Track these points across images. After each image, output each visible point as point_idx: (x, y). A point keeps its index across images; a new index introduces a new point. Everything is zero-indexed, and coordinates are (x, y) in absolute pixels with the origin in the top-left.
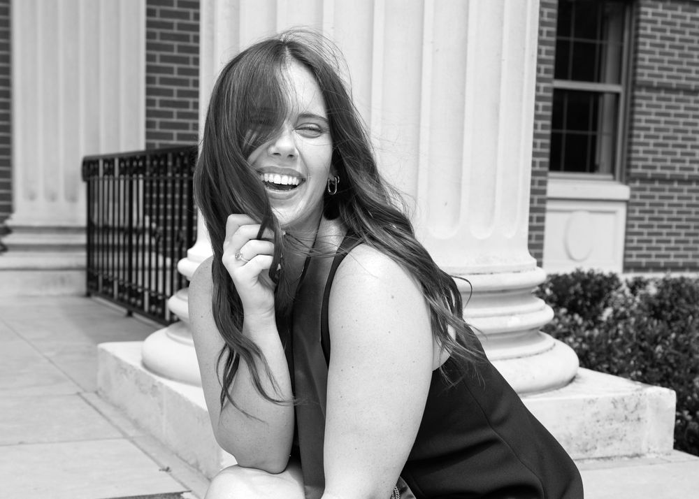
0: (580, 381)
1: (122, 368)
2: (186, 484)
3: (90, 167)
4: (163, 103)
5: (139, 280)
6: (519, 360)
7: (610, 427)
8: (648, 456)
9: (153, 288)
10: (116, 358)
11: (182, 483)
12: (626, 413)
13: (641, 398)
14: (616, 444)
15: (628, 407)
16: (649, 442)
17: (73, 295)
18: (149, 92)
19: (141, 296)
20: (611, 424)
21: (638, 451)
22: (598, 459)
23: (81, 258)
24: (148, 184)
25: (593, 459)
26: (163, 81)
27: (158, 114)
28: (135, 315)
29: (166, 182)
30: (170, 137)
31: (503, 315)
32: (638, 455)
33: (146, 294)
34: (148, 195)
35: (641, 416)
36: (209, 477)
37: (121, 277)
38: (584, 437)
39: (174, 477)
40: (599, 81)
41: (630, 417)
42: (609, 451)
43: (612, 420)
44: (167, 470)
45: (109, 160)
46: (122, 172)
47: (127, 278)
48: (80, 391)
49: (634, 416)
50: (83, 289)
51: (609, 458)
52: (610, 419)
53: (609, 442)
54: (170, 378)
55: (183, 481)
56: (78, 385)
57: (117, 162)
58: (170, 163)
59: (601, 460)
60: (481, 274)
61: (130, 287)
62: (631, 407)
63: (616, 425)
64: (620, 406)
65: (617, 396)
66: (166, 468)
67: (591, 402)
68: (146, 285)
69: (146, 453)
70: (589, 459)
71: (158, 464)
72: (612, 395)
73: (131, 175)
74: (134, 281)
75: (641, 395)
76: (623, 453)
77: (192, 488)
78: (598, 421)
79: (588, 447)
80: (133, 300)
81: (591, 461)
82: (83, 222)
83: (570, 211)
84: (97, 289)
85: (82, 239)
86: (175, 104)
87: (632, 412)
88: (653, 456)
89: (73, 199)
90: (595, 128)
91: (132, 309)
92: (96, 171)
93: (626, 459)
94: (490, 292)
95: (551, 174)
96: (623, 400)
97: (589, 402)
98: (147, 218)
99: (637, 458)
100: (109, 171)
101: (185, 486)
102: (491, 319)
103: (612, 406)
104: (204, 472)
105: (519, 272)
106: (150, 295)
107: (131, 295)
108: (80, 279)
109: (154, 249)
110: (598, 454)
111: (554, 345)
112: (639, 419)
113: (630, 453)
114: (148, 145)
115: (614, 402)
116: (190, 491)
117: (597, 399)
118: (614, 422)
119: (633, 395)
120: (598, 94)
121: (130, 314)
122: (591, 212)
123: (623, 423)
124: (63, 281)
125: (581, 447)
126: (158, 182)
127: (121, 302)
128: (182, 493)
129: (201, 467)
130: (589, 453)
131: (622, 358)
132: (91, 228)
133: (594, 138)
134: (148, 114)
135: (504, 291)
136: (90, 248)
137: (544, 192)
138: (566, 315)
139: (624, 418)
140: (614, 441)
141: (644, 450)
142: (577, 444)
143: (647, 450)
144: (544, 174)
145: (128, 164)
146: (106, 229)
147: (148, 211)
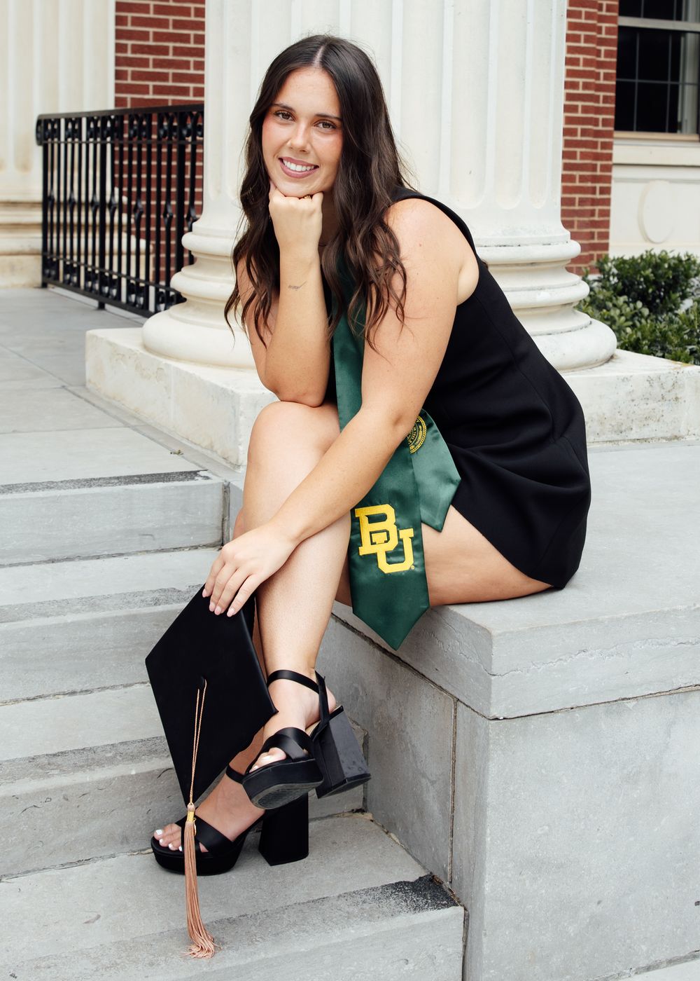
0: (618, 361)
1: (118, 354)
2: (201, 464)
3: (47, 129)
4: (136, 49)
5: (114, 266)
6: (550, 336)
7: (645, 406)
8: (688, 438)
9: (133, 274)
10: (110, 344)
11: (196, 464)
12: (663, 391)
13: (679, 376)
14: (653, 425)
15: (665, 386)
16: (688, 424)
17: (24, 286)
18: (119, 34)
19: (117, 284)
20: (647, 404)
21: (676, 433)
22: (634, 440)
23: (35, 240)
24: (117, 149)
25: (628, 440)
26: (136, 21)
27: (130, 62)
28: (107, 306)
29: (149, 147)
30: (145, 90)
31: (532, 289)
32: (676, 437)
33: (124, 281)
34: (117, 162)
35: (679, 396)
36: (226, 457)
37: (90, 262)
38: (619, 417)
39: (186, 459)
40: (679, 18)
41: (668, 397)
42: (646, 433)
43: (648, 399)
44: (179, 453)
45: (74, 120)
46: (92, 134)
47: (97, 264)
48: (65, 384)
49: (672, 395)
50: (39, 279)
51: (645, 440)
52: (646, 399)
53: (645, 422)
54: (178, 359)
55: (197, 462)
56: (60, 379)
57: (84, 121)
58: (155, 123)
59: (638, 442)
60: (509, 246)
61: (102, 273)
62: (668, 386)
63: (652, 405)
64: (655, 384)
65: (652, 374)
66: (177, 451)
67: (625, 380)
68: (124, 271)
69: (152, 439)
70: (624, 440)
71: (168, 448)
72: (647, 373)
73: (104, 139)
74: (107, 267)
75: (678, 373)
76: (660, 435)
77: (207, 468)
78: (633, 400)
79: (623, 428)
80: (106, 289)
81: (626, 443)
82: (38, 196)
83: (646, 181)
84: (57, 277)
85: (37, 216)
86: (150, 50)
87: (669, 391)
88: (694, 438)
89: (25, 167)
90: (676, 76)
91: (103, 299)
92: (56, 133)
93: (664, 441)
94: (517, 265)
95: (617, 134)
96: (660, 378)
97: (623, 380)
98: (117, 190)
99: (676, 440)
100: (75, 134)
101: (200, 466)
102: (519, 293)
103: (647, 384)
104: (219, 452)
105: (550, 244)
106: (128, 281)
107: (102, 284)
108: (34, 266)
109: (125, 229)
110: (633, 435)
111: (591, 323)
112: (677, 399)
113: (669, 435)
114: (118, 101)
115: (650, 380)
116: (206, 470)
117: (631, 376)
118: (649, 402)
119: (670, 373)
120: (679, 34)
121: (101, 307)
122: (672, 181)
123: (660, 403)
124: (12, 268)
125: (616, 428)
126: (140, 147)
127: (89, 292)
128: (199, 471)
129: (215, 448)
130: (624, 434)
131: (679, 345)
132: (48, 203)
133: (675, 89)
134: (118, 61)
135: (532, 264)
136: (46, 227)
137: (609, 157)
138: (627, 303)
139: (660, 398)
140: (650, 422)
141: (683, 432)
142: (611, 425)
143: (686, 432)
144: (609, 135)
145: (99, 124)
146: (70, 204)
147: (117, 182)
